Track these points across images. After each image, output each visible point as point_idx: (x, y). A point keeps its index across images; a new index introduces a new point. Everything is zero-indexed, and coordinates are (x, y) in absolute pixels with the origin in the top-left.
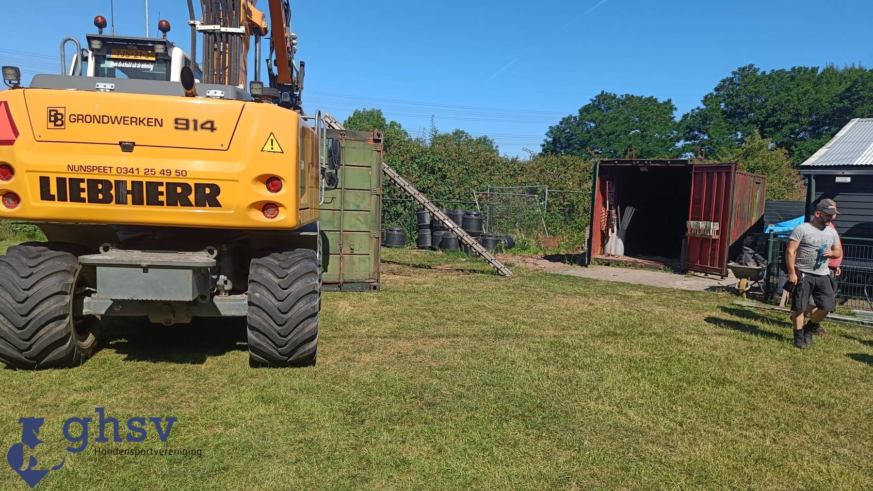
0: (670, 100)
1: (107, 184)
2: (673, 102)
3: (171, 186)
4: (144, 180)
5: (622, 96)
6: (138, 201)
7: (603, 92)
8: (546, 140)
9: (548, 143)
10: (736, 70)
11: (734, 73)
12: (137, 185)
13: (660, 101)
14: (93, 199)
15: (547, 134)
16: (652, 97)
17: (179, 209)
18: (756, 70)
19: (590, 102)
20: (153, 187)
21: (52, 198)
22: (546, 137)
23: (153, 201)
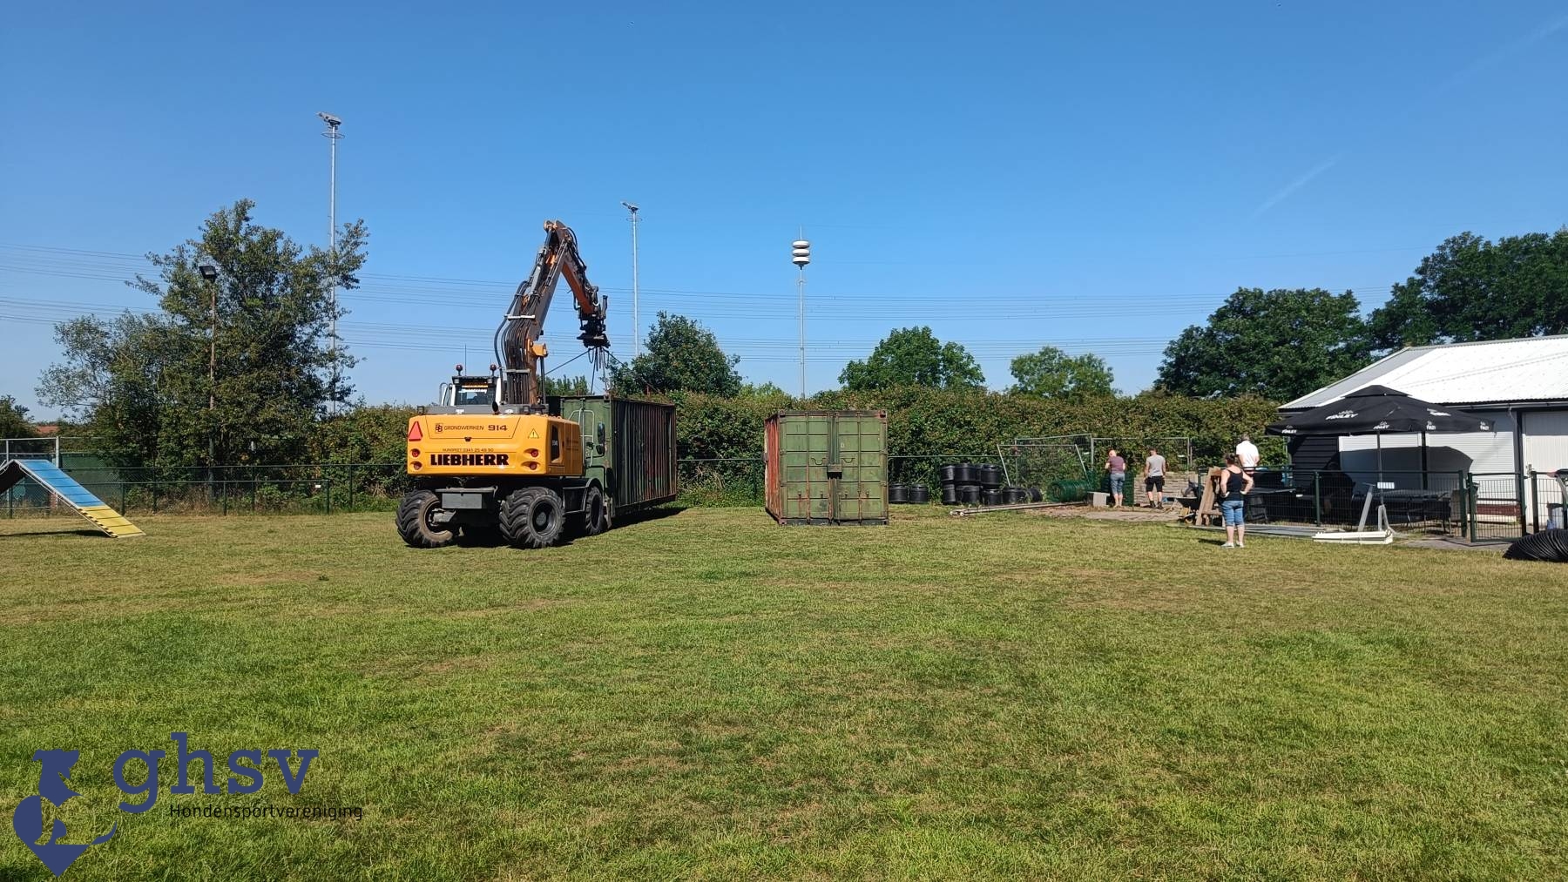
0: (1349, 293)
1: (459, 456)
2: (1355, 295)
3: (486, 456)
4: (475, 454)
5: (1271, 292)
6: (472, 463)
7: (1241, 290)
8: (1165, 361)
9: (1170, 364)
10: (1442, 243)
11: (1441, 248)
12: (472, 456)
13: (1335, 294)
14: (453, 463)
15: (1165, 353)
16: (1318, 290)
17: (490, 466)
18: (1477, 241)
19: (1225, 304)
20: (478, 457)
21: (436, 464)
22: (1165, 357)
23: (478, 463)
